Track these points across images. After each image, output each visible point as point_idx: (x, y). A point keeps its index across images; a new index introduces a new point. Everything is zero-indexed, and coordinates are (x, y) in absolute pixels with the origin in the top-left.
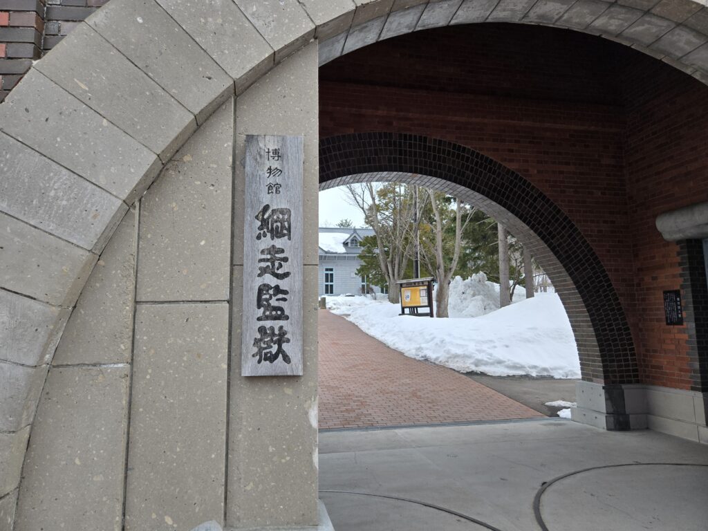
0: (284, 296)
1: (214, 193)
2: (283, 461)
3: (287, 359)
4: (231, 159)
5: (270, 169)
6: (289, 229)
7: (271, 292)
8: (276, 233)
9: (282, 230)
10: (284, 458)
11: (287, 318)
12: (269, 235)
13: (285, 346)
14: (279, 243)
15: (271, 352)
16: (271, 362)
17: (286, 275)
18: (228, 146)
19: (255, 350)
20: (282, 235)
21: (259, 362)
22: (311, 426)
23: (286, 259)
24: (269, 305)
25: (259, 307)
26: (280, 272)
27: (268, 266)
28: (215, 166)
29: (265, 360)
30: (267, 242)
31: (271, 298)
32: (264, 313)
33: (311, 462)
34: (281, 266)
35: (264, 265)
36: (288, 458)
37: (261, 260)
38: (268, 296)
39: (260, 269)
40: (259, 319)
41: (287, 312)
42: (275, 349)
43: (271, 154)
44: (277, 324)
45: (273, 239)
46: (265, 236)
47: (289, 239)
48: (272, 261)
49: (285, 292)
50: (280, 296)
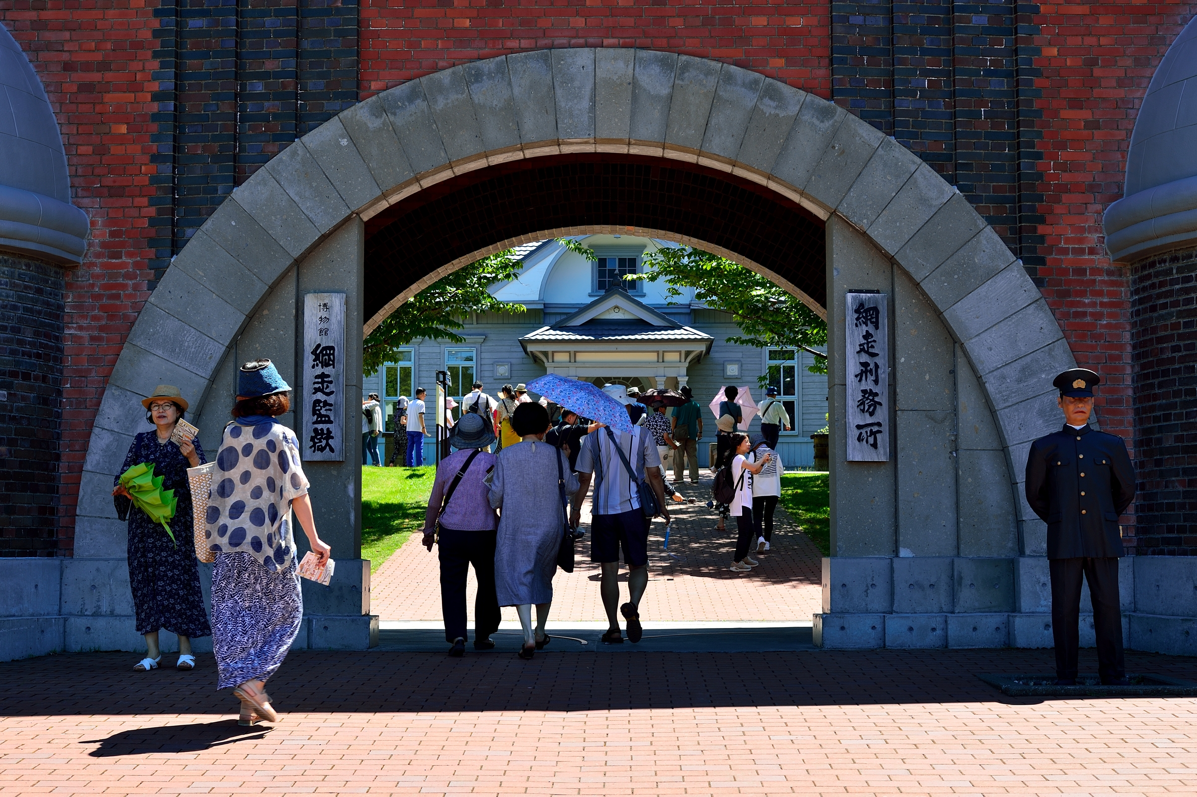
0: (330, 408)
1: (284, 336)
2: (331, 518)
3: (332, 450)
4: (294, 311)
5: (321, 318)
6: (333, 361)
7: (321, 405)
8: (326, 364)
9: (329, 362)
10: (332, 516)
11: (331, 422)
12: (320, 365)
13: (330, 441)
14: (328, 370)
15: (321, 445)
16: (322, 452)
17: (332, 393)
18: (292, 302)
19: (312, 444)
20: (327, 365)
21: (314, 451)
22: (349, 496)
23: (331, 382)
24: (320, 413)
25: (314, 415)
26: (327, 391)
27: (320, 387)
28: (284, 317)
29: (318, 450)
30: (319, 370)
31: (321, 409)
32: (317, 419)
33: (349, 519)
34: (327, 387)
35: (317, 386)
36: (334, 516)
37: (315, 383)
38: (319, 408)
39: (315, 389)
40: (314, 423)
41: (332, 419)
42: (324, 443)
43: (322, 307)
44: (324, 426)
45: (322, 368)
46: (317, 365)
47: (334, 367)
48: (322, 383)
49: (331, 405)
50: (328, 407)
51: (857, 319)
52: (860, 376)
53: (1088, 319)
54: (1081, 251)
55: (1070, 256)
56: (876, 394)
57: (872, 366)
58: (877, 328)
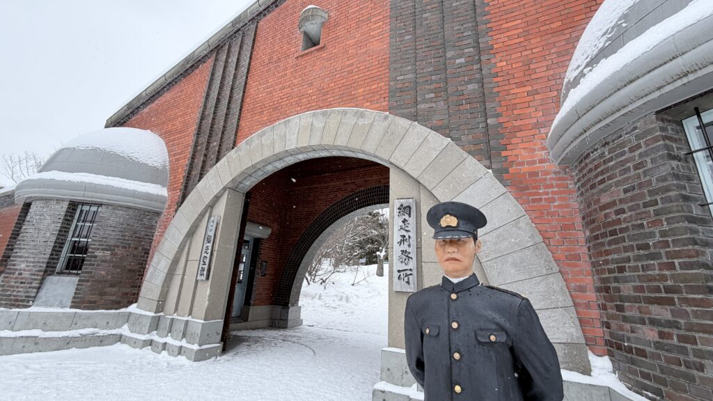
3: (204, 276)
4: (206, 223)
5: (211, 225)
9: (210, 241)
11: (206, 265)
14: (209, 245)
18: (207, 220)
19: (200, 273)
23: (209, 249)
25: (203, 262)
26: (207, 252)
29: (201, 276)
37: (205, 250)
38: (204, 259)
40: (202, 265)
41: (206, 263)
42: (203, 273)
43: (212, 221)
46: (207, 243)
49: (207, 258)
51: (399, 212)
52: (400, 243)
53: (543, 203)
54: (534, 162)
55: (526, 166)
56: (409, 253)
57: (407, 237)
58: (410, 216)
